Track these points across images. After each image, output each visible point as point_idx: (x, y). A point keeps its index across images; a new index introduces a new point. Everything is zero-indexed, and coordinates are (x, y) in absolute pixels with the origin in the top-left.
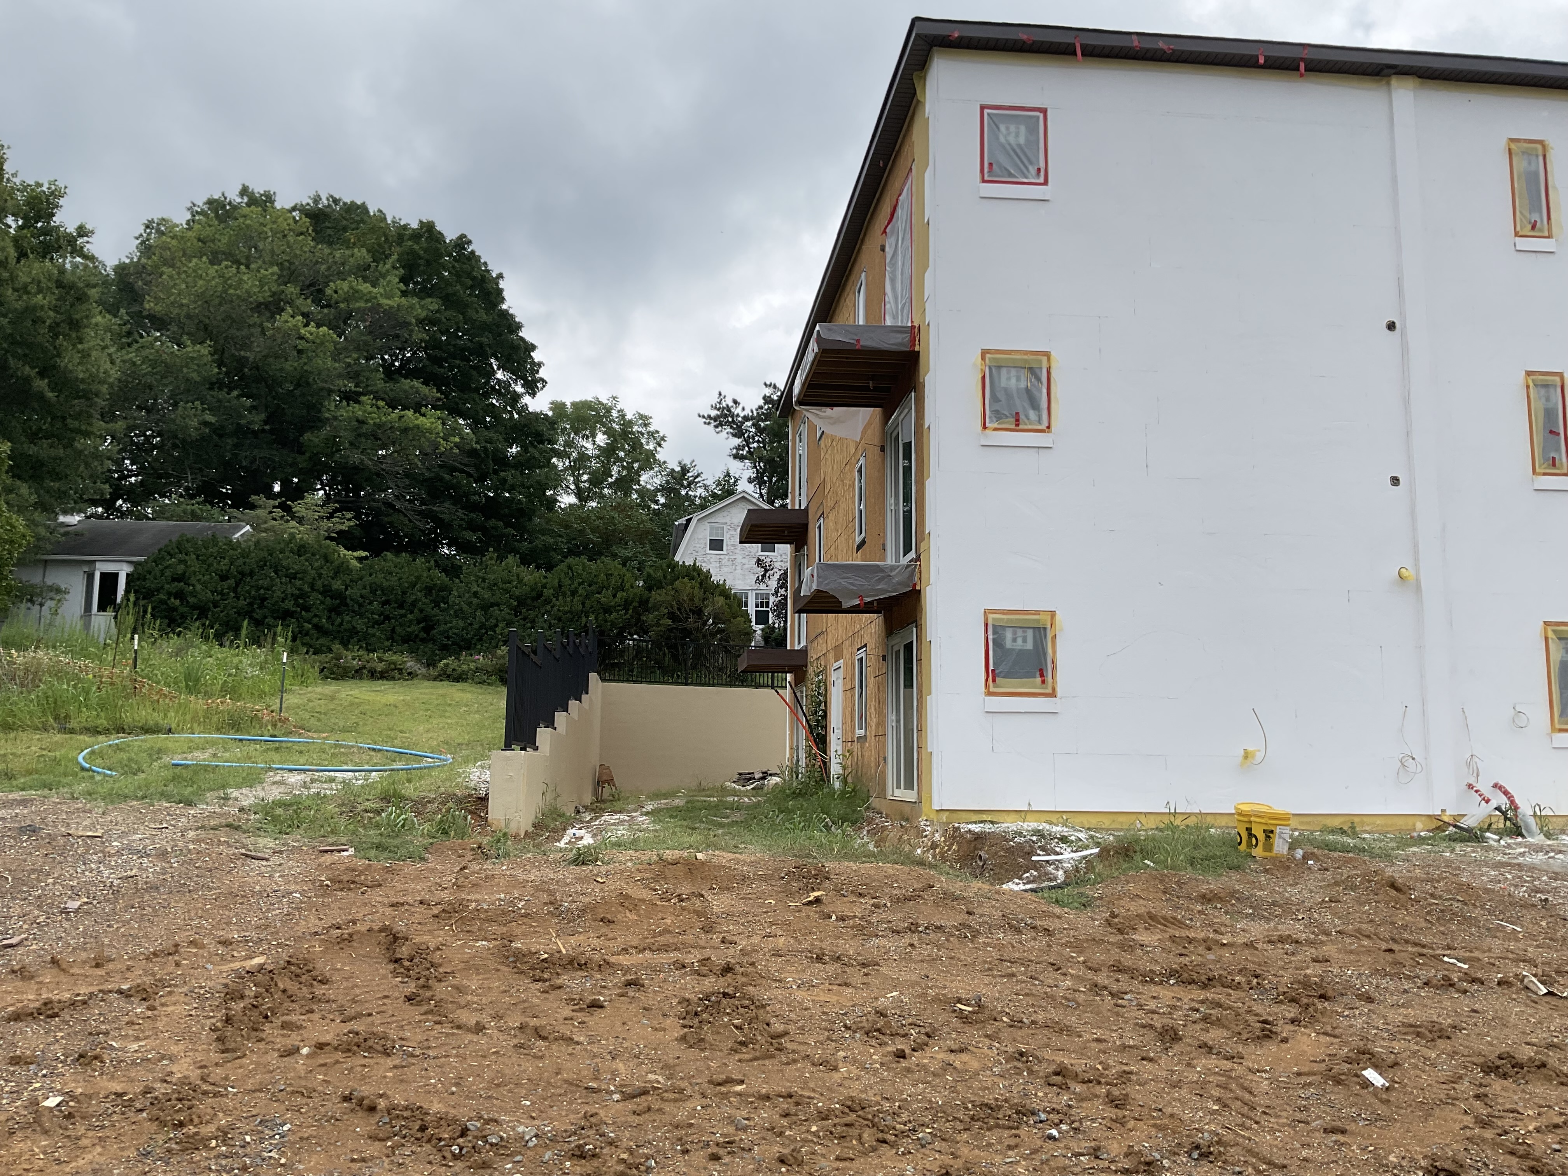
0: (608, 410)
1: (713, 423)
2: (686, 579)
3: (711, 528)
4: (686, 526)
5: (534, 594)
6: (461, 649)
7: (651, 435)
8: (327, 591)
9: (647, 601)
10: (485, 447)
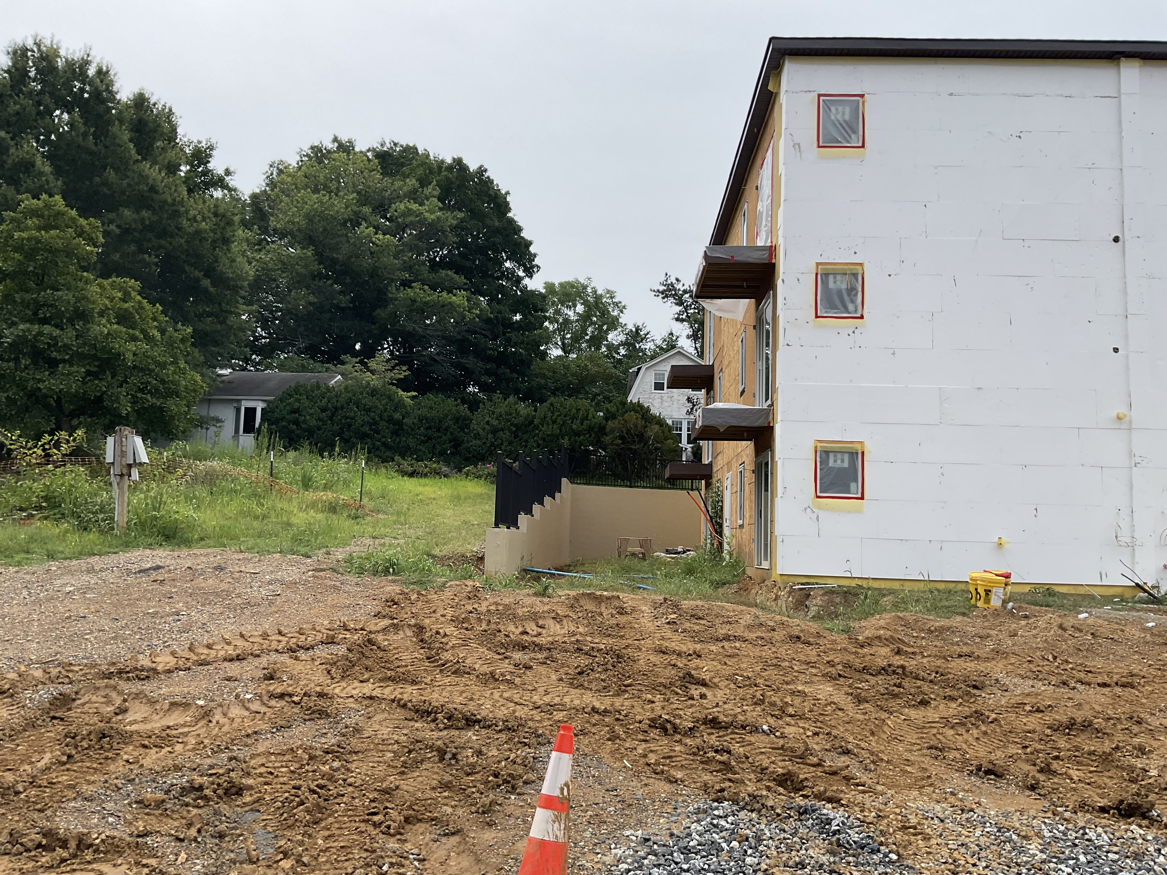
0: (585, 287)
1: (661, 296)
2: (632, 413)
3: (656, 374)
4: (638, 372)
5: (527, 422)
6: (479, 460)
7: (616, 304)
8: (390, 420)
9: (604, 428)
10: (496, 317)
